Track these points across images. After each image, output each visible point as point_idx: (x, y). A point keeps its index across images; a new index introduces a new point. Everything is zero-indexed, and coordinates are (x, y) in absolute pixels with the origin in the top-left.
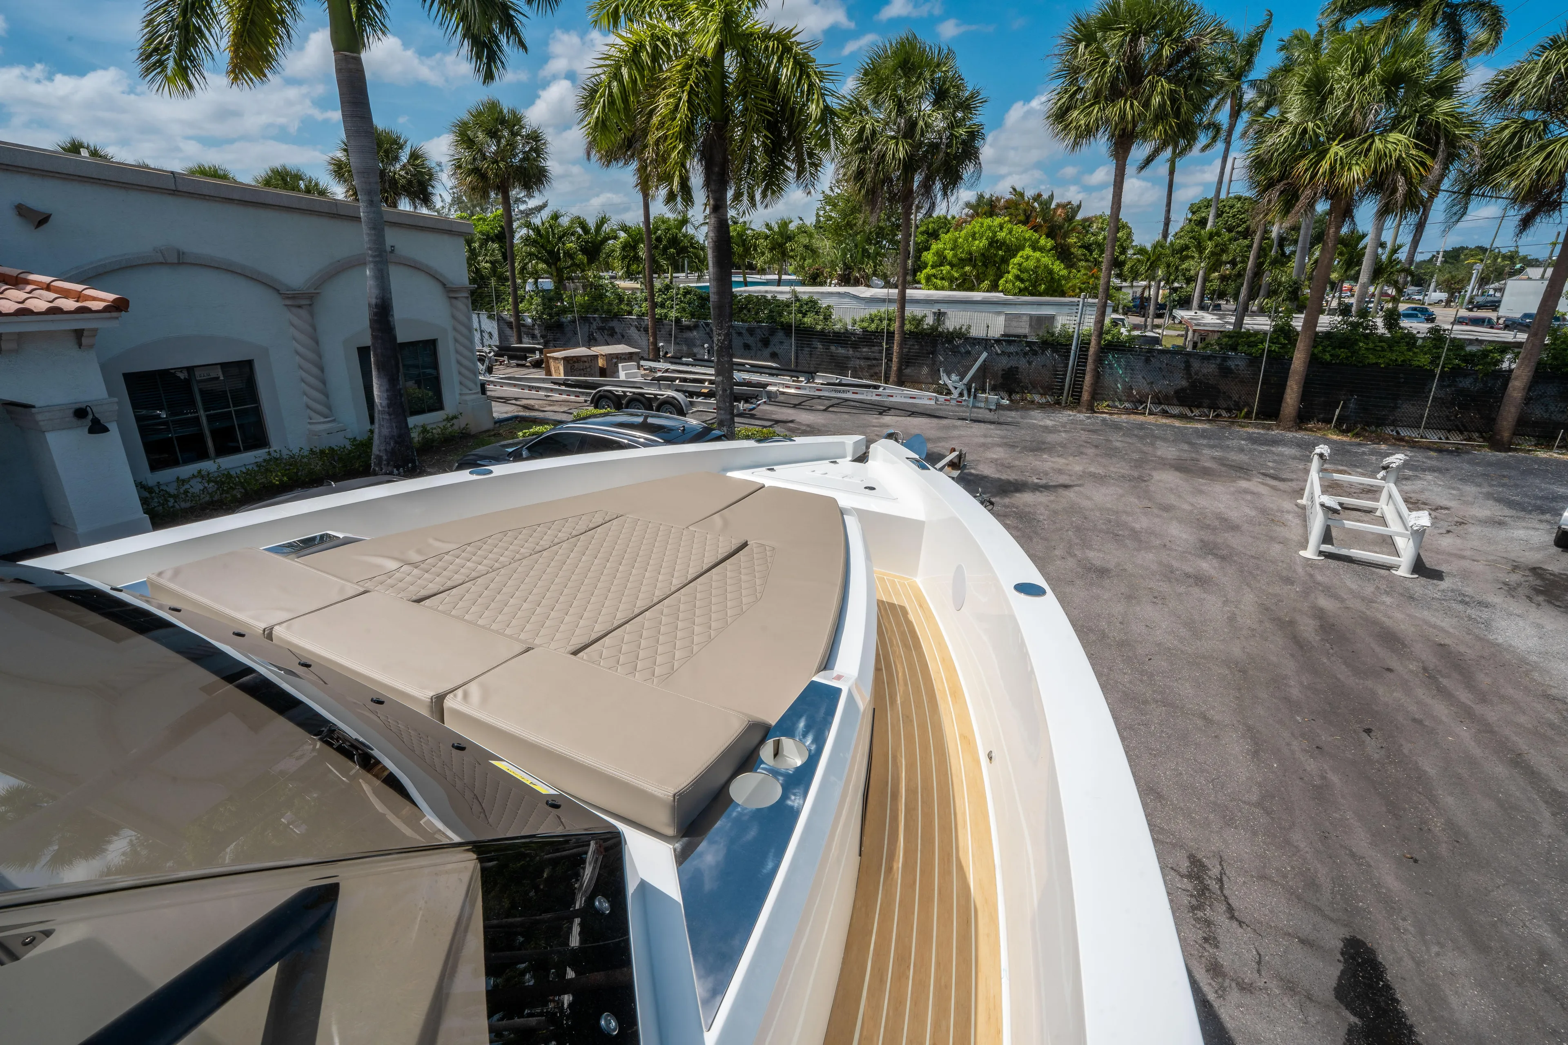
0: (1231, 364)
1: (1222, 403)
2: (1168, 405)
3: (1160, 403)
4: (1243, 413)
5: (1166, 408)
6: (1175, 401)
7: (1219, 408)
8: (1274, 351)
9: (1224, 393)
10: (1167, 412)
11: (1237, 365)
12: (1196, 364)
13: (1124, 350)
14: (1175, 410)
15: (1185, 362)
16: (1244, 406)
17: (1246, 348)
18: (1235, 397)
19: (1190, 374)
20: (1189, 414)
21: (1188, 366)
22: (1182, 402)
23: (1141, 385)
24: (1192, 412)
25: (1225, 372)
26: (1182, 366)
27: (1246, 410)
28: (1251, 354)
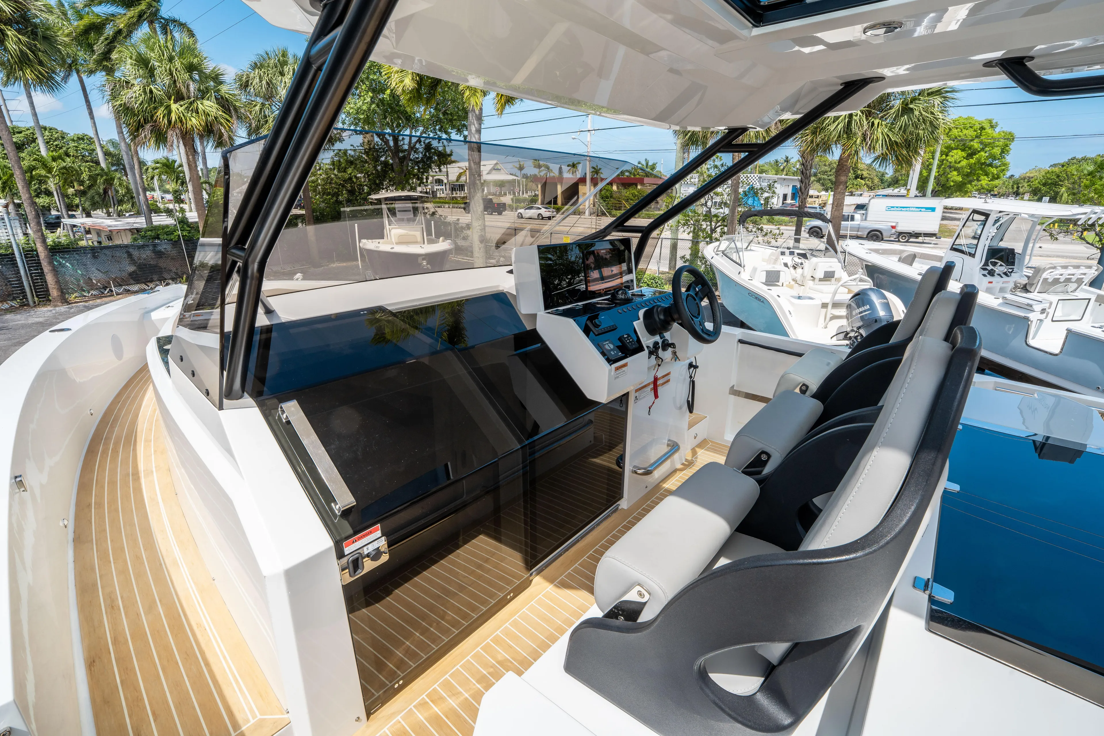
0: (159, 248)
1: (166, 275)
2: (127, 285)
3: (121, 285)
4: (184, 279)
5: (127, 287)
6: (132, 282)
7: (166, 279)
8: (186, 235)
9: (165, 268)
10: (129, 290)
11: (165, 249)
12: (135, 253)
13: (70, 251)
14: (136, 288)
15: (126, 252)
16: (183, 274)
17: (166, 236)
18: (174, 270)
19: (134, 260)
20: (146, 287)
21: (130, 255)
22: (138, 281)
23: (96, 276)
24: (149, 286)
25: (159, 254)
26: (126, 255)
27: (185, 276)
28: (172, 240)
